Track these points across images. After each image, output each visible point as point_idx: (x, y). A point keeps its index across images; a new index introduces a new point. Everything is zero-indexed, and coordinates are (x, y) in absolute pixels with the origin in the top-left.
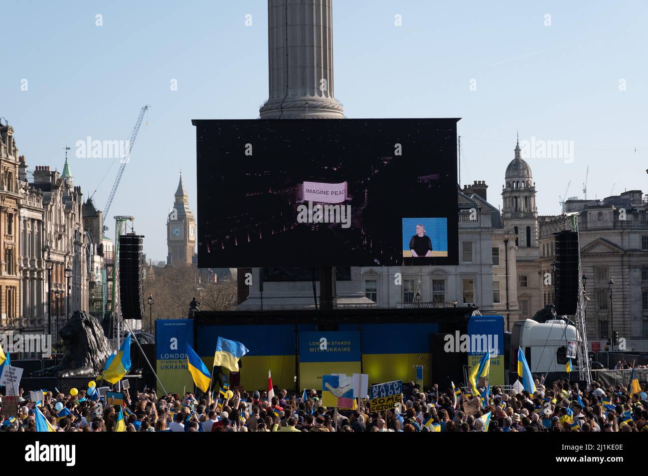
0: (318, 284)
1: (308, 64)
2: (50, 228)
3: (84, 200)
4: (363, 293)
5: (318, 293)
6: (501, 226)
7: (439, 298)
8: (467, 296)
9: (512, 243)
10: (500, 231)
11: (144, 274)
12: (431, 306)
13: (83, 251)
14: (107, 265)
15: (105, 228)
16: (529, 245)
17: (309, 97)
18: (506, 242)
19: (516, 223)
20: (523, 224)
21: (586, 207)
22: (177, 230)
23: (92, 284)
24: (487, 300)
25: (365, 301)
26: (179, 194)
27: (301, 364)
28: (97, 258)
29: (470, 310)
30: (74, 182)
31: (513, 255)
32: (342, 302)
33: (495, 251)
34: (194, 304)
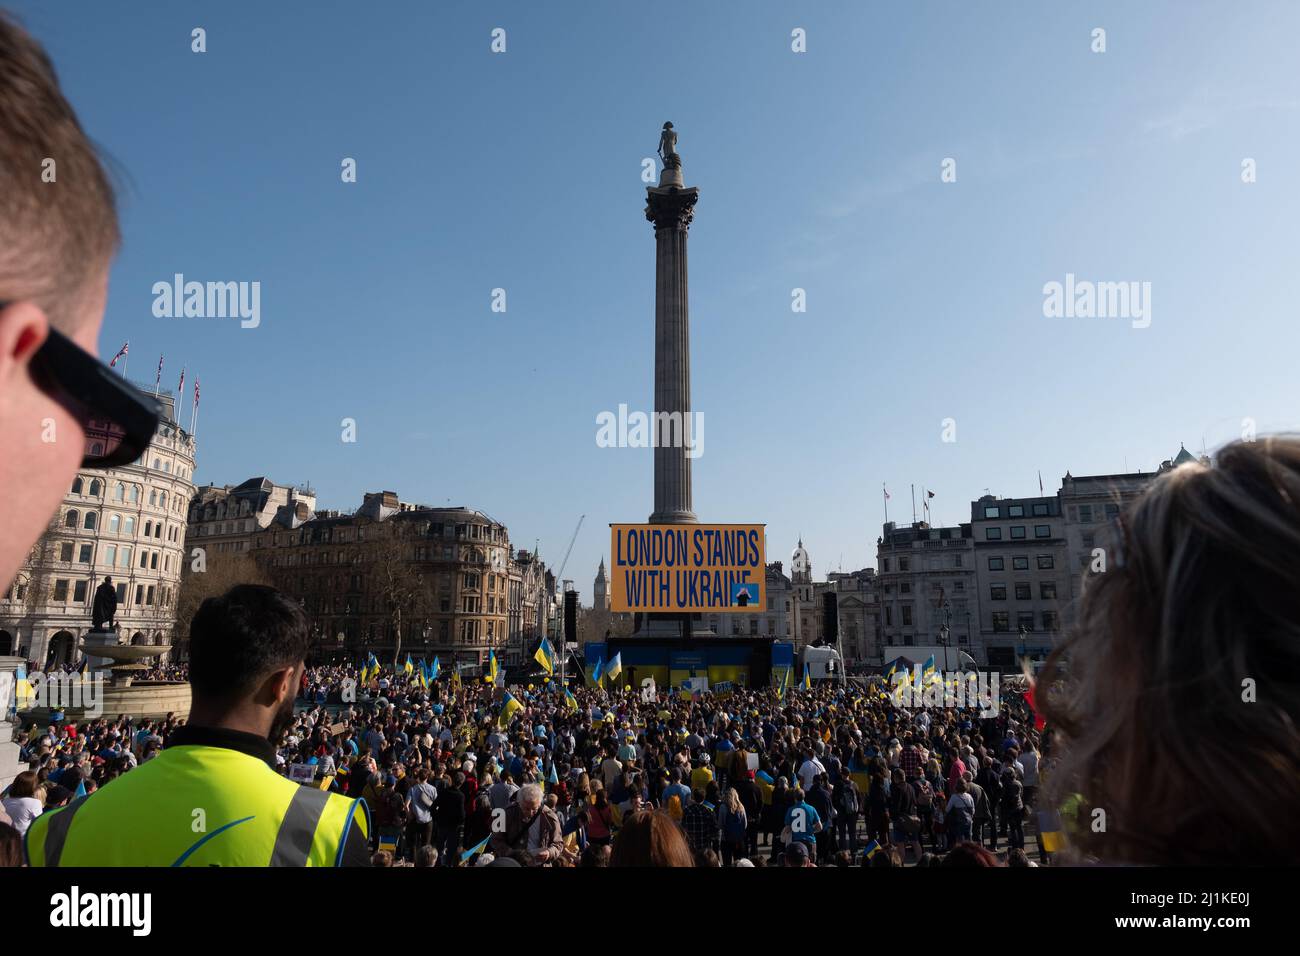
0: (682, 622)
1: (677, 492)
2: (526, 586)
3: (546, 570)
4: (708, 628)
5: (682, 628)
6: (791, 589)
7: (754, 631)
8: (771, 631)
9: (798, 599)
10: (789, 592)
11: (579, 614)
12: (749, 637)
13: (544, 600)
14: (558, 609)
15: (558, 587)
16: (807, 600)
17: (677, 511)
18: (794, 598)
19: (799, 586)
20: (804, 587)
21: (841, 578)
22: (600, 589)
23: (549, 620)
24: (783, 633)
25: (710, 633)
26: (602, 567)
27: (672, 672)
28: (553, 605)
29: (773, 639)
30: (540, 559)
31: (798, 606)
32: (696, 633)
33: (788, 603)
34: (608, 633)
